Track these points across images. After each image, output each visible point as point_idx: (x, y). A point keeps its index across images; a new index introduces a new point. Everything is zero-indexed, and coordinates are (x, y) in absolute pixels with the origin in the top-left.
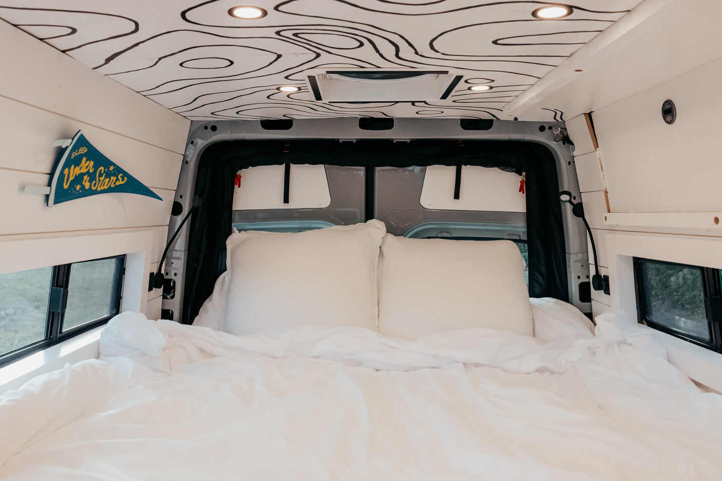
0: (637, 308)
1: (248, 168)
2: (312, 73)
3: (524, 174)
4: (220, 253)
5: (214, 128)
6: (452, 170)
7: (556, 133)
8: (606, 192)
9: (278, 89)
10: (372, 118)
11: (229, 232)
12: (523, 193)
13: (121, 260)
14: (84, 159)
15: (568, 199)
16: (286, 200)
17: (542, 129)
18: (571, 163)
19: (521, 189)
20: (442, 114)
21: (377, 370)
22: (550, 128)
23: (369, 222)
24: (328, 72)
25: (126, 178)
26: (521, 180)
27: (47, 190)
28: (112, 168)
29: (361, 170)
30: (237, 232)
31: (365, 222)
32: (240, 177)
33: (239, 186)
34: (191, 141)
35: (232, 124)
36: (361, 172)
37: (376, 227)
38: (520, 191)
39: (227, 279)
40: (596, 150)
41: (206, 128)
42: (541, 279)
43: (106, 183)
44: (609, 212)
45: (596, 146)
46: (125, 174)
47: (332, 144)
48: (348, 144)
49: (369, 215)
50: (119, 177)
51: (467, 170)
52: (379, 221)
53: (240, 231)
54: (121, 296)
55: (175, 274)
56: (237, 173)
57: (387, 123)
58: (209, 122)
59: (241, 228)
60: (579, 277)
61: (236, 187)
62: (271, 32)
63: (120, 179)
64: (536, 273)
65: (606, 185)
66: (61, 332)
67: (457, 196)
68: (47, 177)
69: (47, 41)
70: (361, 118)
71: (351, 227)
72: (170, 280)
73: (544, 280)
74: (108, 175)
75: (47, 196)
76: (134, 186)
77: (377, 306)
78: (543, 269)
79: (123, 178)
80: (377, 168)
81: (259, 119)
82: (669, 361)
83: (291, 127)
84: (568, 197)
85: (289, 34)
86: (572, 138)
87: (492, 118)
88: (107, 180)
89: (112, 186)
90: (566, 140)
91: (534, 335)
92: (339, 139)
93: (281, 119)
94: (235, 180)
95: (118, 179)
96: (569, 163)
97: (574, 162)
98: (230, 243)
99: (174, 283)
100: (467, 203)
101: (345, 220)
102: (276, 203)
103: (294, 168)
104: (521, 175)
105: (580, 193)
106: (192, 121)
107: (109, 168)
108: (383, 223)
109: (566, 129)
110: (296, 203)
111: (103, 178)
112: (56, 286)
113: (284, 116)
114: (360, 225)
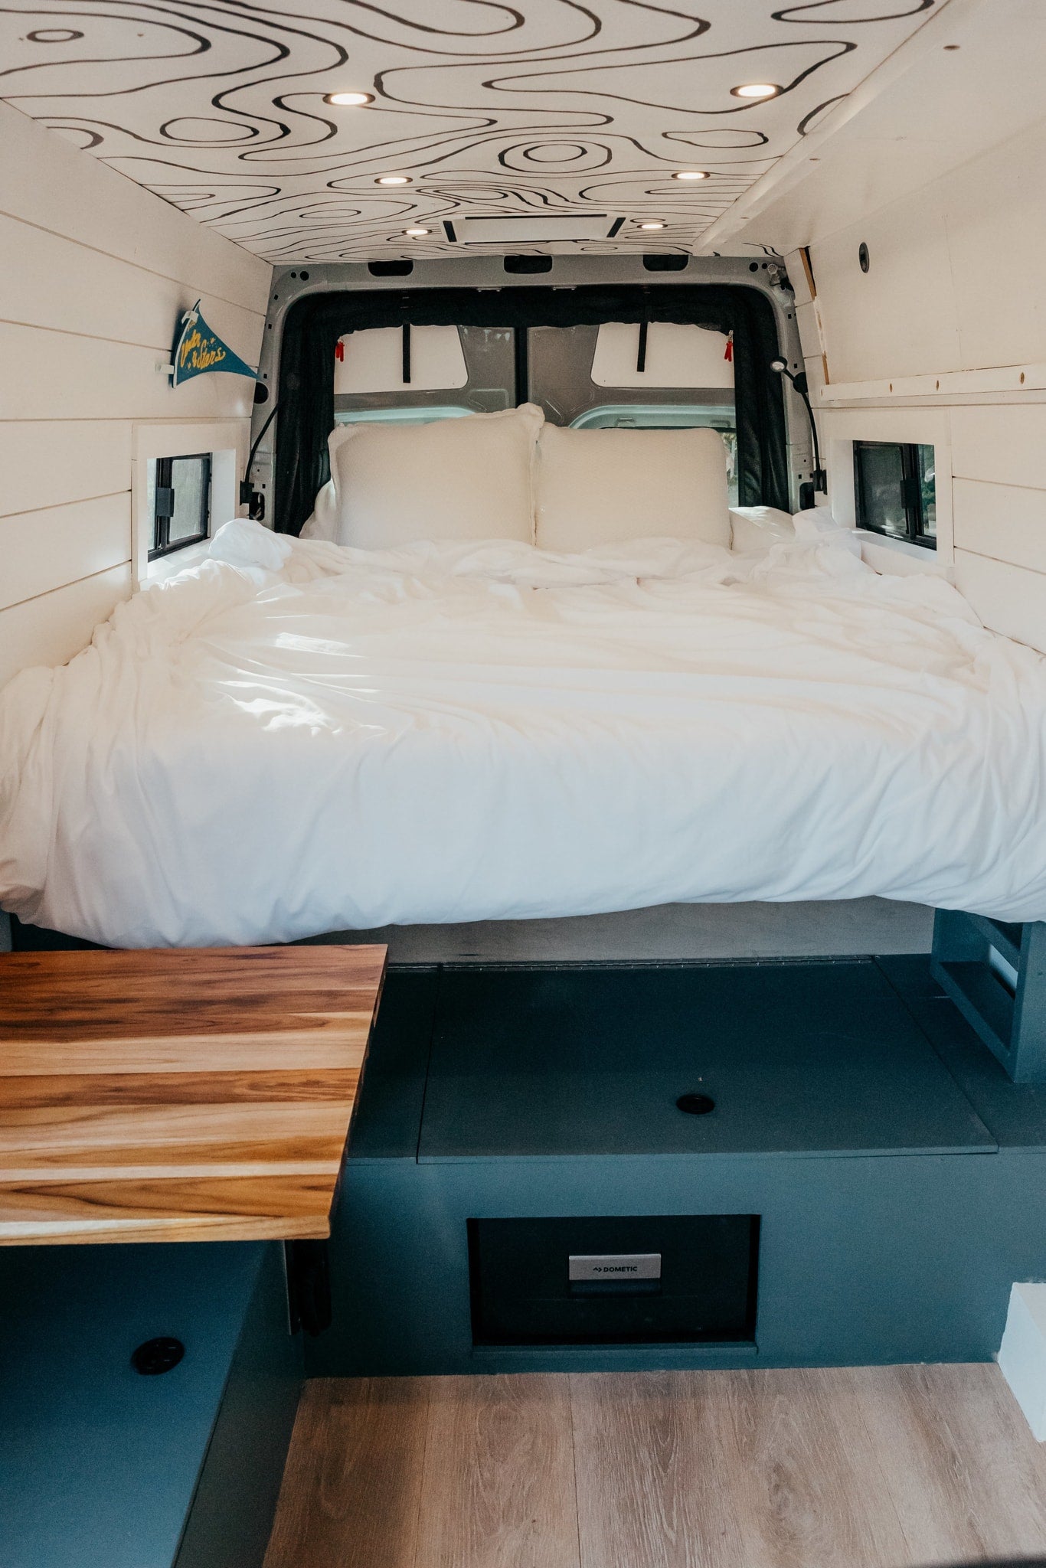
0: (856, 508)
1: (352, 333)
2: (448, 218)
3: (731, 332)
4: (320, 456)
5: (305, 276)
6: (634, 328)
7: (772, 274)
8: (825, 357)
9: (404, 232)
10: (522, 257)
11: (331, 426)
12: (730, 360)
13: (207, 460)
14: (195, 331)
15: (783, 368)
16: (407, 378)
17: (753, 267)
18: (791, 315)
19: (728, 356)
20: (616, 251)
21: (535, 589)
22: (765, 266)
23: (521, 406)
24: (467, 218)
25: (224, 353)
26: (727, 342)
27: (171, 370)
28: (213, 340)
29: (507, 331)
30: (342, 425)
31: (516, 407)
32: (342, 345)
33: (342, 360)
34: (275, 297)
35: (330, 270)
36: (508, 335)
37: (531, 414)
38: (726, 358)
39: (333, 491)
40: (814, 299)
41: (294, 275)
42: (754, 483)
43: (208, 359)
44: (828, 383)
45: (814, 294)
46: (225, 348)
47: (469, 295)
48: (489, 294)
49: (521, 398)
50: (218, 352)
51: (655, 329)
52: (535, 406)
53: (346, 424)
54: (209, 509)
55: (264, 486)
56: (339, 341)
57: (542, 263)
58: (298, 267)
59: (347, 421)
60: (800, 477)
61: (337, 360)
62: (413, 191)
63: (219, 353)
64: (748, 474)
65: (824, 346)
66: (168, 542)
67: (641, 367)
68: (169, 354)
69: (175, 204)
70: (507, 257)
71: (497, 414)
72: (257, 494)
73: (759, 485)
74: (210, 349)
75: (171, 377)
76: (232, 364)
77: (533, 519)
78: (757, 468)
79: (221, 352)
80: (532, 328)
81: (366, 261)
82: (863, 559)
83: (409, 273)
84: (782, 364)
85: (431, 191)
86: (792, 281)
87: (686, 254)
88: (209, 355)
89: (212, 363)
90: (786, 284)
91: (731, 546)
92: (477, 288)
93: (396, 261)
94: (337, 350)
95: (217, 355)
96: (790, 316)
97: (795, 315)
98: (334, 441)
99: (263, 498)
100: (655, 377)
101: (486, 404)
102: (393, 383)
103: (416, 331)
104: (727, 334)
105: (803, 359)
106: (275, 266)
107: (210, 341)
108: (540, 408)
109: (785, 268)
110: (421, 382)
111: (205, 353)
112: (162, 487)
113: (402, 257)
114: (509, 412)
